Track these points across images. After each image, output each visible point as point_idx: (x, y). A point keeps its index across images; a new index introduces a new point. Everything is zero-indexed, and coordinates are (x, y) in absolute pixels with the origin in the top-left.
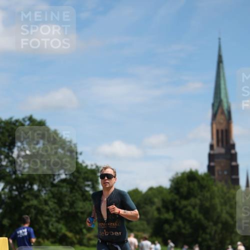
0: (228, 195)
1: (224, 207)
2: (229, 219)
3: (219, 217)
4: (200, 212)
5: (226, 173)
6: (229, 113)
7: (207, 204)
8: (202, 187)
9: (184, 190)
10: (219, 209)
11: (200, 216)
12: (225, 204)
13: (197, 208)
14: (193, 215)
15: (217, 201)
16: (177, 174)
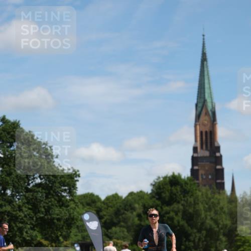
0: (212, 200)
1: (208, 213)
2: (214, 226)
3: (203, 224)
4: (183, 218)
5: (210, 177)
6: (214, 113)
7: (191, 210)
8: (185, 192)
9: (166, 195)
10: (203, 216)
11: (183, 223)
12: (210, 209)
13: (180, 214)
14: (176, 222)
15: (201, 207)
16: (159, 178)
